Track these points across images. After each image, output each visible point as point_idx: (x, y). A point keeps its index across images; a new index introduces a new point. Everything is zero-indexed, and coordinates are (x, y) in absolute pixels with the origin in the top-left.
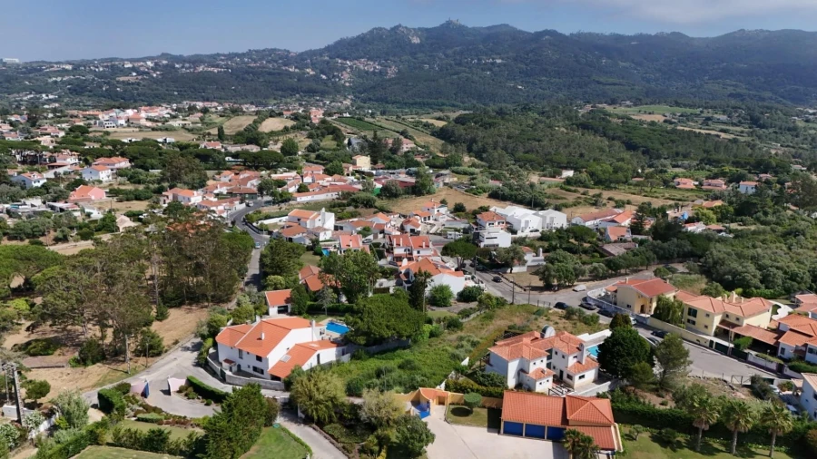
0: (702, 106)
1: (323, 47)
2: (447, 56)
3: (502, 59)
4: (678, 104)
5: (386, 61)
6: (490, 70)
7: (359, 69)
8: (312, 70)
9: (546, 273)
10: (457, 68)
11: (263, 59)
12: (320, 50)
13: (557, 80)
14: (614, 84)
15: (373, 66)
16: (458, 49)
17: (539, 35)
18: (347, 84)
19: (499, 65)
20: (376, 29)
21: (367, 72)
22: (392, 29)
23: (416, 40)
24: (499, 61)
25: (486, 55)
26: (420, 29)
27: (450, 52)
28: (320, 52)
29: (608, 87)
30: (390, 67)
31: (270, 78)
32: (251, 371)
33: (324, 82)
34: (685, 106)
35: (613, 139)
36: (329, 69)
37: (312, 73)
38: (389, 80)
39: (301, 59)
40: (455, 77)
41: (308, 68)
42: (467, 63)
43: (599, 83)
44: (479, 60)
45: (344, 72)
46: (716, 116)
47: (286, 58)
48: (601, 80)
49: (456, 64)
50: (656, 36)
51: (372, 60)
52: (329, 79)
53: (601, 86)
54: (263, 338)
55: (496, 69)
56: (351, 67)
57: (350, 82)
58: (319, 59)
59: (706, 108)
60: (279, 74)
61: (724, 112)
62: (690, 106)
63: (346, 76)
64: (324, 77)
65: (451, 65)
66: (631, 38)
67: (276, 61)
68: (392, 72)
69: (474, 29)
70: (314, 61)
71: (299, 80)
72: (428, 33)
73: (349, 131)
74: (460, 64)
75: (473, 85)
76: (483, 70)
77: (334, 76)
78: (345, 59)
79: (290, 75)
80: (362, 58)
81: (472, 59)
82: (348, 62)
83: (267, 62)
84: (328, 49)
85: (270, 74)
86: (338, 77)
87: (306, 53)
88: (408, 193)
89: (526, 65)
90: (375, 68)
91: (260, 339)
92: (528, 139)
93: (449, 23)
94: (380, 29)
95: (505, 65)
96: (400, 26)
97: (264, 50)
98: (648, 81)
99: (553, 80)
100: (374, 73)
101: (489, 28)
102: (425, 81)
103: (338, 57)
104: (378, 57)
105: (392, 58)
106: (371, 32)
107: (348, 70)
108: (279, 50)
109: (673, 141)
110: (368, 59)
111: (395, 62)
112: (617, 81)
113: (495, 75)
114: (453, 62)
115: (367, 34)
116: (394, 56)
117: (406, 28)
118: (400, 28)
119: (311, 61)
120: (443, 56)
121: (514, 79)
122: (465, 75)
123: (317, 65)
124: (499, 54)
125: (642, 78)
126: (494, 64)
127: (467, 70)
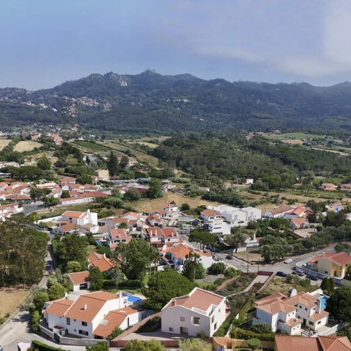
0: (326, 134)
1: (53, 87)
2: (147, 96)
3: (188, 99)
4: (310, 132)
5: (102, 98)
6: (180, 107)
7: (82, 104)
8: (46, 105)
9: (267, 251)
10: (156, 105)
11: (5, 95)
12: (50, 89)
13: (227, 115)
14: (266, 118)
15: (92, 103)
16: (155, 91)
17: (212, 83)
18: (74, 116)
19: (186, 104)
20: (93, 74)
21: (88, 107)
22: (106, 75)
23: (124, 84)
24: (185, 101)
25: (176, 96)
26: (126, 76)
27: (149, 93)
28: (51, 91)
29: (262, 120)
30: (106, 103)
31: (13, 110)
32: (77, 333)
33: (56, 114)
34: (315, 133)
35: (274, 157)
36: (60, 104)
37: (45, 107)
38: (105, 113)
39: (36, 96)
40: (155, 111)
41: (42, 103)
42: (163, 101)
43: (256, 117)
44: (172, 99)
45: (71, 107)
46: (335, 140)
47: (24, 95)
48: (258, 115)
49: (155, 102)
50: (291, 85)
51: (91, 98)
52: (59, 111)
53: (257, 120)
54: (86, 308)
55: (184, 106)
56: (76, 103)
57: (75, 114)
58: (50, 96)
59: (328, 135)
60: (20, 107)
61: (340, 138)
62: (319, 134)
63: (72, 109)
64: (55, 110)
65: (151, 103)
66: (274, 86)
67: (16, 98)
68: (107, 107)
70: (46, 98)
71: (35, 112)
72: (132, 78)
73: (85, 151)
74: (157, 102)
75: (169, 118)
76: (175, 107)
77: (63, 110)
78: (71, 97)
79: (29, 108)
80: (84, 96)
81: (167, 99)
82: (73, 99)
83: (9, 98)
84: (57, 89)
85: (12, 107)
86: (66, 110)
87: (39, 91)
88: (144, 197)
89: (205, 104)
90: (94, 104)
91: (83, 309)
92: (218, 157)
93: (147, 74)
94: (97, 75)
95: (190, 104)
96: (112, 73)
97: (5, 89)
98: (288, 116)
99: (224, 115)
100: (93, 107)
101: (176, 76)
102: (133, 114)
103: (65, 95)
104: (95, 96)
105: (106, 97)
106: (90, 77)
107: (74, 105)
108: (18, 89)
109: (313, 158)
110: (89, 97)
111: (109, 99)
112: (268, 116)
113: (184, 111)
114: (152, 101)
115: (87, 78)
116: (109, 95)
117: (116, 74)
118: (112, 75)
119: (44, 97)
120: (145, 96)
121: (197, 114)
122: (162, 110)
123: (49, 101)
124: (185, 95)
125: (284, 114)
126: (182, 102)
127: (163, 107)
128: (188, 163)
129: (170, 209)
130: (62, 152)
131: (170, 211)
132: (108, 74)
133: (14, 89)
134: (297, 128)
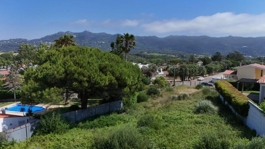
0: (167, 54)
1: (40, 38)
3: (105, 42)
4: (160, 53)
6: (101, 45)
10: (90, 45)
11: (16, 42)
14: (140, 49)
16: (89, 39)
19: (104, 44)
20: (60, 32)
23: (75, 36)
24: (103, 42)
25: (99, 41)
26: (76, 33)
27: (87, 40)
28: (39, 40)
29: (138, 50)
34: (162, 53)
39: (32, 42)
42: (93, 43)
43: (136, 49)
44: (97, 42)
46: (171, 56)
47: (25, 41)
49: (89, 43)
50: (149, 37)
55: (103, 45)
58: (39, 42)
61: (173, 55)
62: (164, 54)
65: (87, 44)
66: (143, 37)
69: (94, 33)
70: (37, 43)
72: (78, 35)
74: (90, 43)
76: (99, 45)
78: (49, 42)
81: (95, 42)
82: (50, 43)
83: (17, 43)
84: (42, 39)
87: (33, 40)
93: (86, 31)
94: (62, 32)
96: (69, 31)
97: (16, 39)
101: (99, 33)
103: (46, 41)
106: (58, 33)
108: (22, 39)
112: (140, 48)
113: (103, 47)
114: (88, 43)
115: (57, 34)
117: (71, 32)
118: (69, 32)
119: (36, 42)
120: (84, 41)
121: (109, 48)
122: (93, 46)
123: (38, 44)
124: (103, 40)
125: (147, 48)
126: (102, 43)
127: (93, 45)
132: (67, 32)
133: (20, 39)
134: (154, 52)
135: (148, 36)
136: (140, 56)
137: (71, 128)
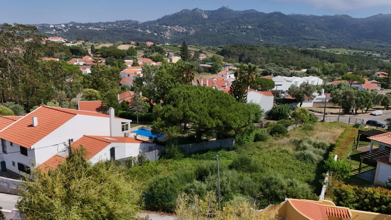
0: (365, 50)
1: (156, 20)
2: (222, 25)
3: (252, 26)
4: (350, 48)
5: (189, 27)
6: (245, 31)
7: (175, 31)
8: (150, 31)
10: (228, 31)
11: (124, 25)
12: (154, 21)
13: (282, 37)
14: (313, 40)
15: (182, 29)
16: (228, 21)
17: (271, 15)
18: (168, 38)
19: (250, 29)
20: (184, 10)
21: (179, 32)
22: (193, 10)
23: (206, 17)
24: (250, 27)
25: (243, 24)
26: (209, 11)
27: (223, 23)
28: (154, 22)
29: (309, 41)
30: (191, 30)
31: (127, 34)
33: (156, 37)
34: (355, 49)
35: (323, 59)
36: (158, 30)
37: (149, 32)
38: (191, 36)
39: (144, 26)
40: (226, 35)
41: (147, 30)
42: (233, 28)
43: (305, 39)
44: (239, 26)
45: (167, 32)
46: (373, 54)
47: (136, 24)
48: (307, 37)
49: (227, 29)
51: (181, 27)
52: (158, 35)
53: (306, 41)
55: (248, 31)
56: (170, 29)
57: (169, 37)
58: (153, 25)
59: (367, 50)
60: (132, 32)
61: (378, 52)
62: (358, 50)
63: (168, 34)
64: (156, 34)
65: (224, 29)
66: (322, 17)
67: (131, 26)
68: (192, 32)
69: (236, 11)
70: (151, 27)
71: (142, 35)
72: (211, 14)
73: (168, 51)
74: (229, 29)
75: (236, 39)
76: (241, 31)
77: (161, 34)
78: (167, 25)
79: (138, 33)
80: (177, 25)
81: (236, 26)
82: (169, 27)
83: (126, 26)
84: (159, 20)
85: (127, 32)
86: (163, 34)
87: (146, 23)
89: (265, 29)
90: (183, 30)
93: (223, 8)
94: (187, 10)
95: (253, 29)
96: (197, 9)
97: (125, 21)
98: (331, 39)
99: (279, 37)
100: (182, 33)
102: (210, 36)
103: (164, 25)
104: (184, 25)
105: (192, 26)
106: (182, 11)
107: (169, 31)
108: (132, 21)
110: (180, 26)
111: (194, 27)
112: (315, 38)
113: (248, 34)
114: (225, 28)
115: (179, 13)
116: (194, 24)
117: (200, 10)
118: (197, 10)
119: (149, 26)
120: (220, 25)
121: (258, 37)
122: (231, 34)
123: (152, 29)
124: (250, 24)
125: (328, 38)
126: (247, 28)
127: (233, 31)
128: (249, 58)
129: (228, 76)
130: (151, 50)
131: (228, 77)
132: (194, 9)
133: (130, 21)
134: (339, 46)
135: (333, 15)
136: (310, 54)
137: (185, 157)
